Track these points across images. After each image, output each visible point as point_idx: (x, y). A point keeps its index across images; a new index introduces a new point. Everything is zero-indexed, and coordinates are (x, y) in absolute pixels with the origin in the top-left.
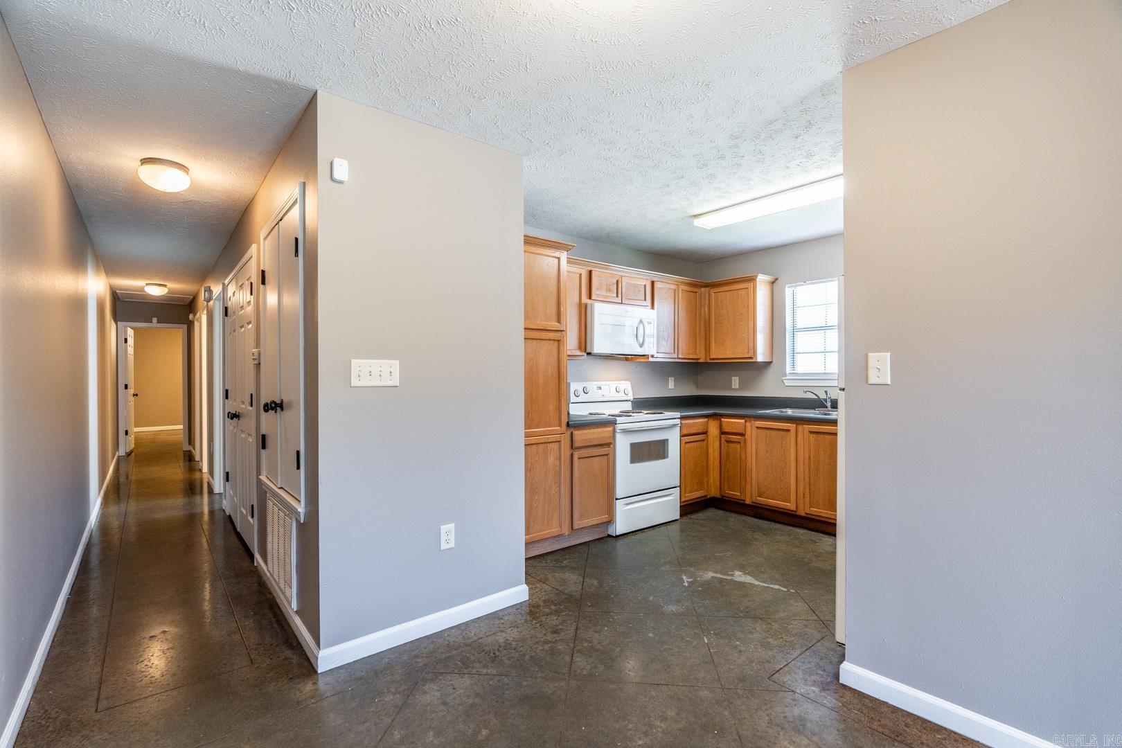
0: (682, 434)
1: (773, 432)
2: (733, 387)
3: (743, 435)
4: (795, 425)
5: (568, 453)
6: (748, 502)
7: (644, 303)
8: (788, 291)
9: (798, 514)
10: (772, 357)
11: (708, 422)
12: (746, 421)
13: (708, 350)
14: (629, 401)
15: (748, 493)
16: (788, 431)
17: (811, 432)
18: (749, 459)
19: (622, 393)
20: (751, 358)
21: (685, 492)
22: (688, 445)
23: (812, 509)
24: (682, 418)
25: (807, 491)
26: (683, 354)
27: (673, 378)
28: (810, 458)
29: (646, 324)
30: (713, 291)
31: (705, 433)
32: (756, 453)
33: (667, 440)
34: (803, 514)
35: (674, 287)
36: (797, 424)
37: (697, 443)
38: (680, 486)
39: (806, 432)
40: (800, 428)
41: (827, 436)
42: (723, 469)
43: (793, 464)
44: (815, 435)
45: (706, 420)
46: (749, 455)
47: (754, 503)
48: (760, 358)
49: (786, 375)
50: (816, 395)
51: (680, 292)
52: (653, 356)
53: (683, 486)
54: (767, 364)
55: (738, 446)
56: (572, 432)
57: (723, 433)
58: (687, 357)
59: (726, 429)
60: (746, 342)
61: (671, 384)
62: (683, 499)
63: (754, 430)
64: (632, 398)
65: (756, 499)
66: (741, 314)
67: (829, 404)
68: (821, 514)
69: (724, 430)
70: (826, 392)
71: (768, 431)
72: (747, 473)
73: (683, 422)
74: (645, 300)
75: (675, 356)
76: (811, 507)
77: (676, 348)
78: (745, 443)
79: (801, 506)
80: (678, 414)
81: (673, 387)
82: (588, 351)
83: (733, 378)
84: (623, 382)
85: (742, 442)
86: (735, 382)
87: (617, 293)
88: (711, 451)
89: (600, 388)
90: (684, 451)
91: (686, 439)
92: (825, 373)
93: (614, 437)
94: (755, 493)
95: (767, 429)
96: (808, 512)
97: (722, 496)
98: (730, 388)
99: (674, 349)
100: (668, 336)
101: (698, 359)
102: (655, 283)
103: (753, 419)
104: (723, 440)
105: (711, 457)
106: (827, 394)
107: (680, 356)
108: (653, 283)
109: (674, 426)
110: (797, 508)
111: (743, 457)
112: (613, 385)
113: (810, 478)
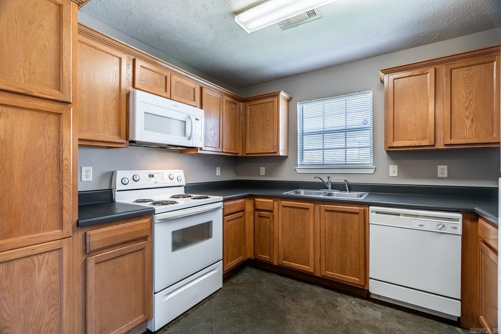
0: (224, 215)
1: (295, 210)
2: (261, 174)
3: (271, 211)
4: (313, 204)
5: (79, 260)
6: (275, 263)
7: (194, 104)
8: (299, 106)
9: (315, 275)
10: (288, 153)
11: (245, 201)
12: (274, 201)
13: (244, 147)
14: (182, 186)
15: (275, 256)
16: (308, 209)
17: (326, 210)
18: (276, 230)
19: (175, 180)
20: (276, 153)
21: (227, 262)
22: (230, 223)
23: (327, 272)
24: (224, 201)
25: (323, 257)
26: (226, 149)
27: (219, 168)
28: (325, 232)
29: (194, 120)
30: (248, 105)
31: (243, 210)
32: (282, 227)
33: (211, 222)
34: (320, 276)
35: (219, 96)
36: (315, 204)
37: (237, 220)
38: (223, 260)
39: (323, 210)
40: (317, 207)
41: (339, 214)
42: (256, 237)
43: (311, 235)
44: (329, 213)
45: (243, 200)
46: (276, 227)
47: (280, 265)
48: (282, 153)
49: (297, 166)
50: (321, 179)
51: (224, 101)
52: (201, 149)
53: (225, 258)
54: (285, 158)
55: (268, 220)
56: (86, 233)
57: (256, 210)
58: (229, 152)
59: (259, 207)
60: (272, 141)
61: (218, 172)
62: (225, 269)
63: (281, 208)
64: (184, 184)
65: (282, 262)
66: (268, 121)
67: (330, 186)
68: (335, 277)
69: (256, 208)
70: (328, 178)
71: (291, 209)
72: (275, 241)
73: (225, 204)
74: (194, 100)
75: (220, 150)
76: (326, 270)
77: (221, 143)
78: (273, 218)
79: (318, 269)
80: (221, 198)
81: (219, 175)
82: (130, 139)
83: (261, 168)
84: (177, 170)
85: (271, 218)
86: (263, 170)
87: (166, 88)
88: (247, 224)
89: (153, 176)
90: (227, 228)
91: (228, 217)
92: (323, 164)
93: (152, 228)
94: (282, 257)
95: (291, 207)
96: (324, 274)
97: (256, 259)
98: (259, 174)
99: (220, 145)
100: (215, 134)
101: (238, 154)
102: (204, 89)
103: (279, 199)
104: (256, 215)
105: (247, 228)
106: (328, 179)
107: (224, 150)
108: (201, 88)
109: (218, 209)
110: (314, 270)
111: (272, 229)
112: (166, 173)
113: (325, 247)
